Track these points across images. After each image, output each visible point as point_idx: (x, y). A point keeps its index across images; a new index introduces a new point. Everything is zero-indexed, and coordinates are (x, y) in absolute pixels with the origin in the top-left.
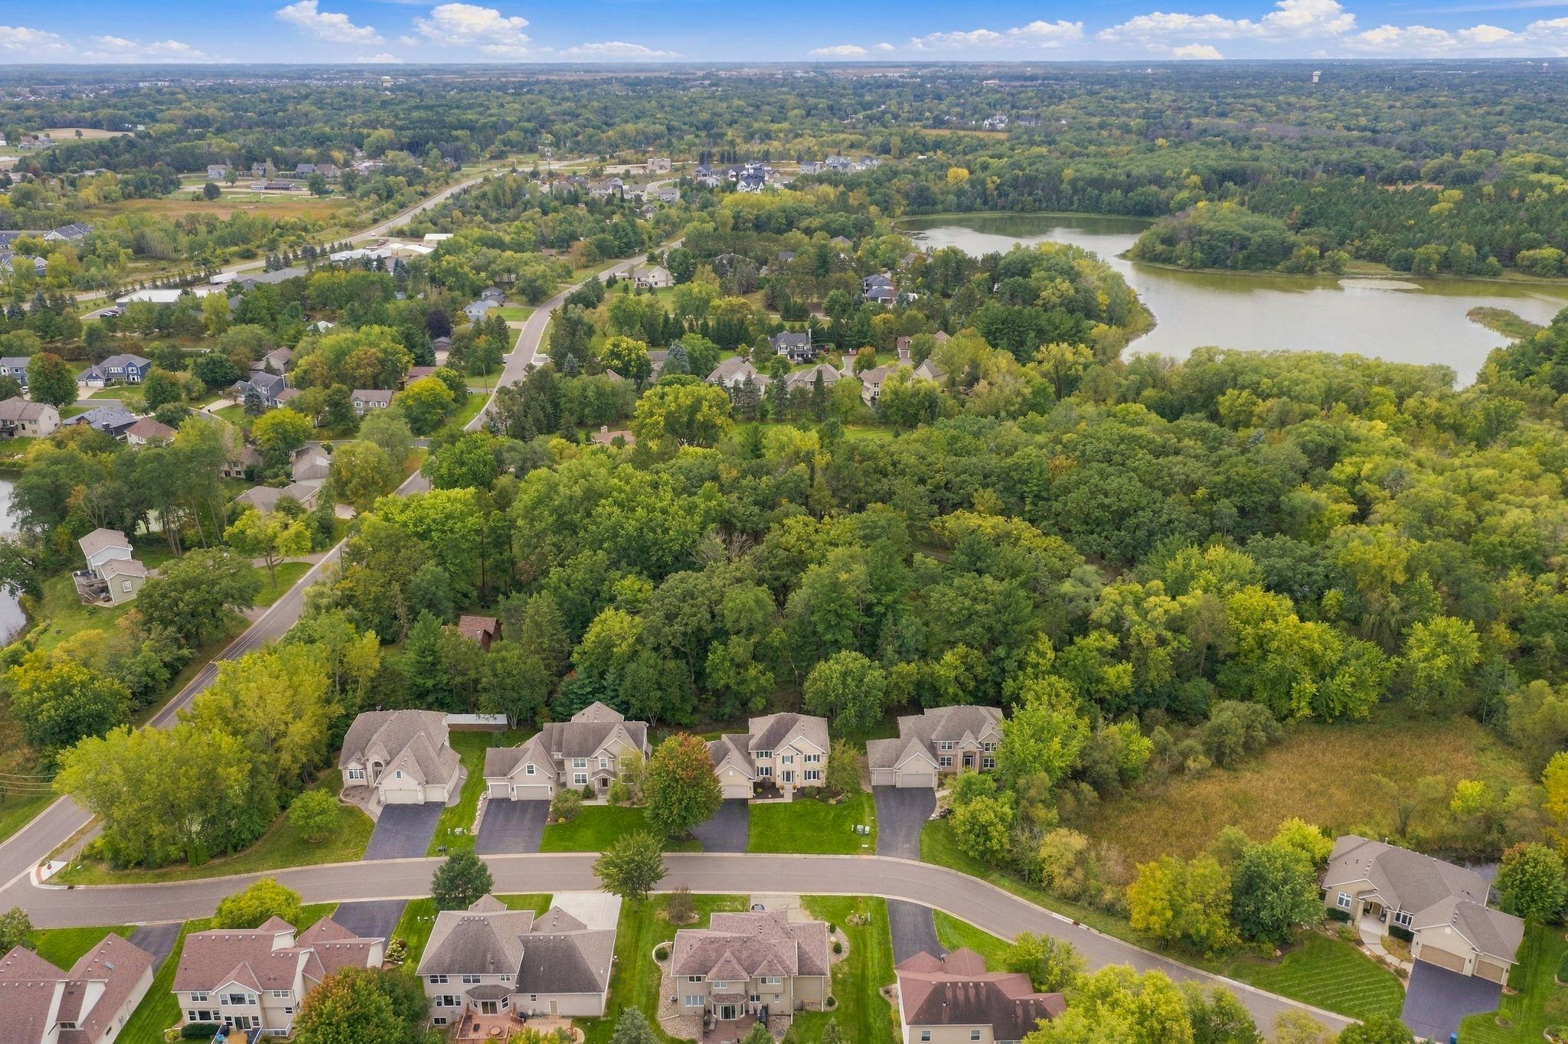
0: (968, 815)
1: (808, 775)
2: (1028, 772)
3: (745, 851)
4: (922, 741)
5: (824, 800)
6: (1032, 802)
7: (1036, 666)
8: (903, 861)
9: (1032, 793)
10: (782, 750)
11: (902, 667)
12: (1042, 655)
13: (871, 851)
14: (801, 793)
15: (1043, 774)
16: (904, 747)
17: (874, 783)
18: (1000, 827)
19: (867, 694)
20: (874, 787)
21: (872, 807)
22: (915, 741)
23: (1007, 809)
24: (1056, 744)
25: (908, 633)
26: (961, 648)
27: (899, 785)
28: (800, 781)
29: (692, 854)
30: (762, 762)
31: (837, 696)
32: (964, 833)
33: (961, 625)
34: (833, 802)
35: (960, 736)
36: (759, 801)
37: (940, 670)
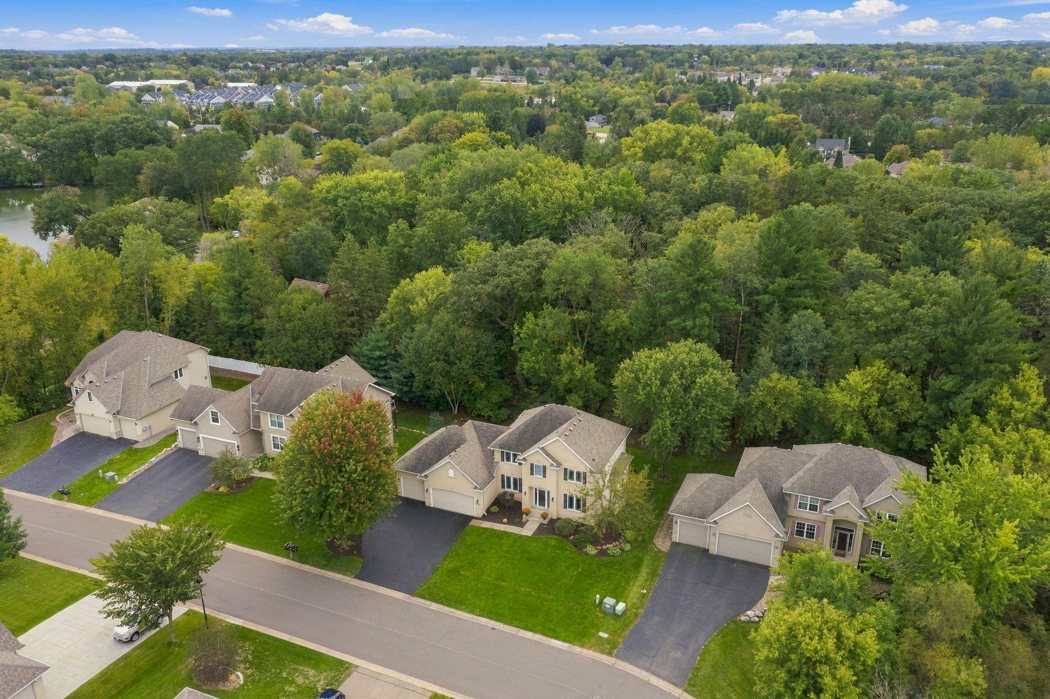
0: (782, 630)
1: (569, 502)
2: (934, 577)
3: (411, 592)
4: (765, 488)
5: (579, 546)
6: (930, 637)
7: (1006, 412)
8: (654, 680)
9: (933, 618)
10: (534, 455)
11: (778, 381)
12: (1021, 395)
13: (609, 648)
14: (551, 527)
15: (963, 588)
16: (733, 491)
17: (676, 538)
18: (845, 673)
19: (698, 403)
20: (675, 545)
21: (653, 574)
22: (755, 484)
23: (869, 640)
24: (1007, 534)
25: (799, 338)
26: (878, 368)
27: (714, 550)
28: (556, 509)
29: (338, 576)
30: (507, 468)
31: (648, 395)
32: (768, 660)
33: (885, 335)
34: (591, 550)
35: (834, 492)
36: (487, 524)
37: (836, 395)
